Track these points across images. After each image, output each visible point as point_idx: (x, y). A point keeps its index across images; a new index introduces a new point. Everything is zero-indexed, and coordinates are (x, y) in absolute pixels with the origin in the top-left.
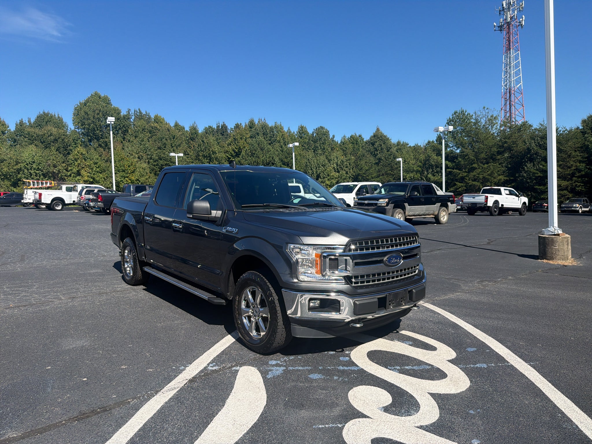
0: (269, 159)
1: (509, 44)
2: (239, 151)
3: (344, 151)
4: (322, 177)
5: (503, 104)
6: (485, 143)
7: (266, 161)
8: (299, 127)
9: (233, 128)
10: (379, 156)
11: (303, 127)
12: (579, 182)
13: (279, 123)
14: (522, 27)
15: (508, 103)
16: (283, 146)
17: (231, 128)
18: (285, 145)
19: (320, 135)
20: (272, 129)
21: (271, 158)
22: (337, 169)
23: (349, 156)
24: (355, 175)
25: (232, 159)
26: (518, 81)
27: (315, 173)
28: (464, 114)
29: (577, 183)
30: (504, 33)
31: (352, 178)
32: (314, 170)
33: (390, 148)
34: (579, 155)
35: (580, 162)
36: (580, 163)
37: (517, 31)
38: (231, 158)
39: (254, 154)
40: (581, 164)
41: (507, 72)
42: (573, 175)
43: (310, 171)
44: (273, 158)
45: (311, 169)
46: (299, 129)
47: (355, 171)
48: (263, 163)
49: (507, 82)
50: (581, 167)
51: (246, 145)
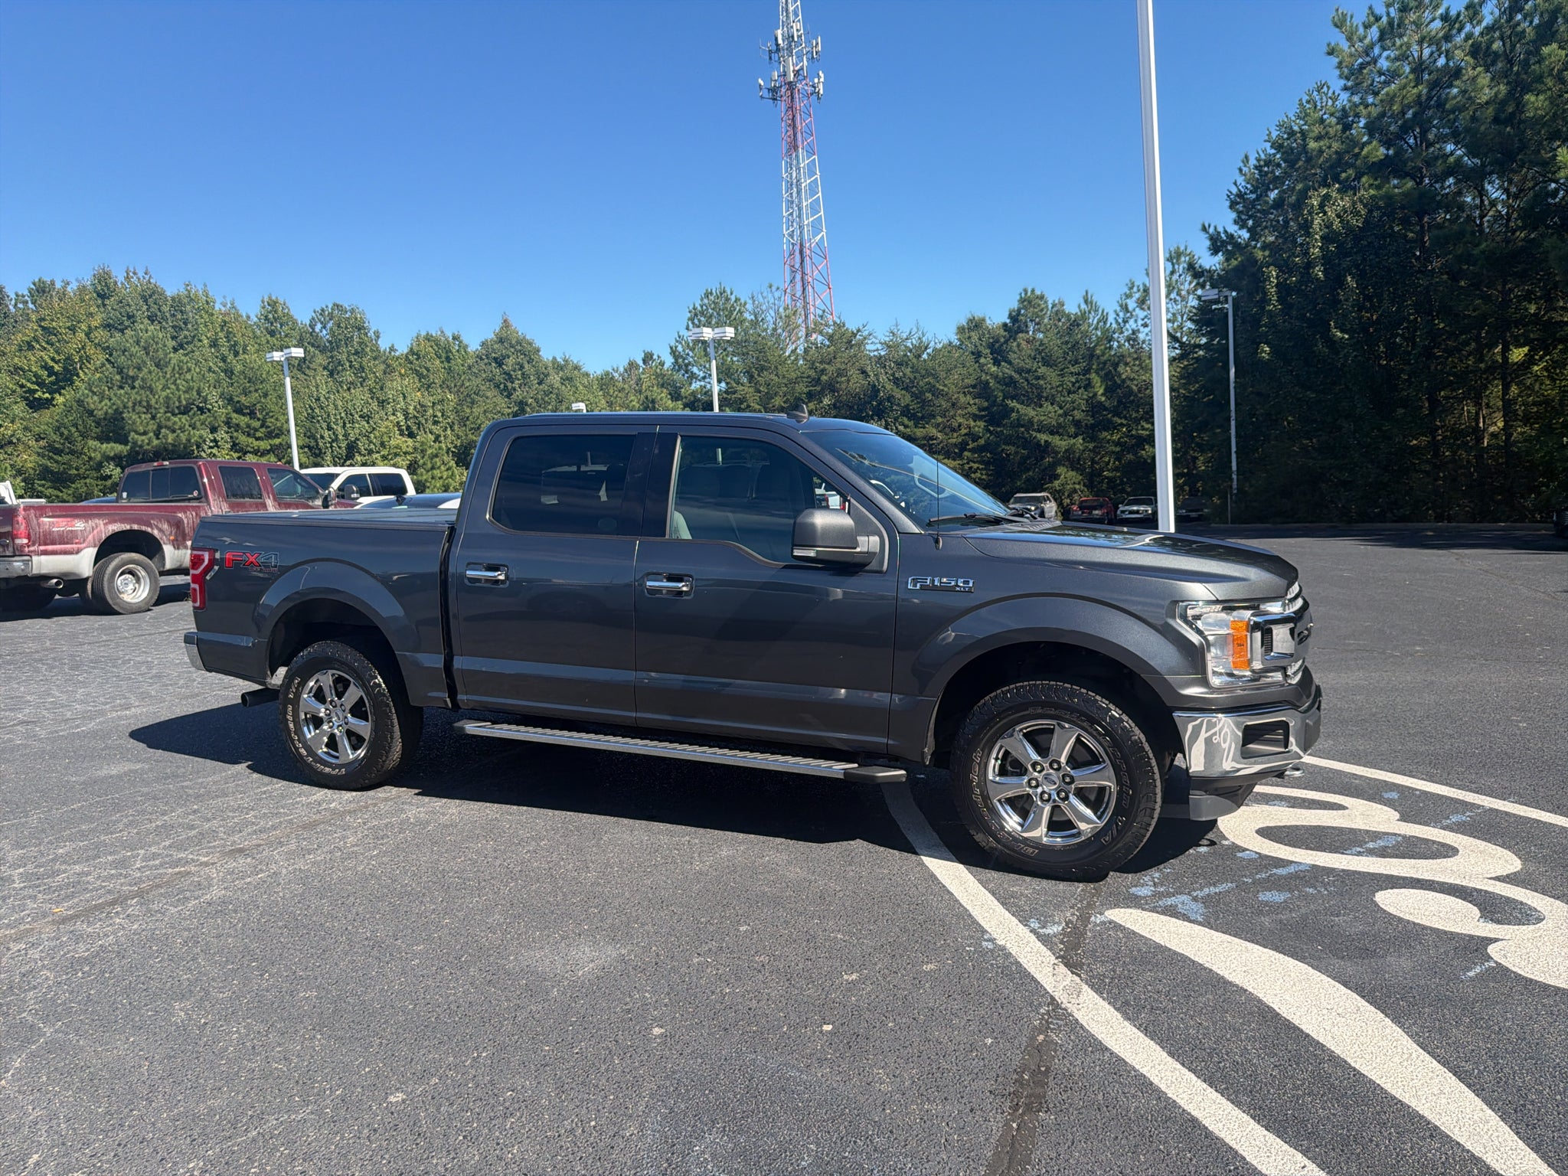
0: (187, 396)
1: (795, 135)
2: (65, 368)
3: (421, 376)
4: (363, 452)
5: (788, 281)
6: (780, 373)
7: (180, 402)
8: (263, 302)
9: (26, 292)
10: (518, 394)
11: (275, 303)
12: (974, 462)
13: (200, 288)
14: (819, 98)
15: (798, 277)
16: (231, 357)
17: (17, 295)
18: (236, 354)
19: (346, 328)
20: (178, 304)
21: (195, 393)
22: (408, 428)
23: (439, 391)
24: (462, 445)
25: (39, 393)
26: (816, 228)
27: (341, 437)
28: (728, 299)
29: (972, 464)
30: (783, 106)
31: (452, 452)
32: (339, 429)
33: (547, 375)
34: (972, 402)
35: (976, 418)
36: (975, 421)
37: (808, 106)
38: (35, 391)
39: (134, 379)
40: (978, 423)
41: (792, 202)
42: (963, 447)
43: (326, 434)
44: (199, 393)
45: (329, 428)
46: (264, 307)
47: (460, 433)
48: (168, 407)
49: (792, 226)
50: (977, 429)
51: (90, 350)
